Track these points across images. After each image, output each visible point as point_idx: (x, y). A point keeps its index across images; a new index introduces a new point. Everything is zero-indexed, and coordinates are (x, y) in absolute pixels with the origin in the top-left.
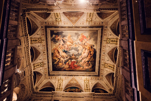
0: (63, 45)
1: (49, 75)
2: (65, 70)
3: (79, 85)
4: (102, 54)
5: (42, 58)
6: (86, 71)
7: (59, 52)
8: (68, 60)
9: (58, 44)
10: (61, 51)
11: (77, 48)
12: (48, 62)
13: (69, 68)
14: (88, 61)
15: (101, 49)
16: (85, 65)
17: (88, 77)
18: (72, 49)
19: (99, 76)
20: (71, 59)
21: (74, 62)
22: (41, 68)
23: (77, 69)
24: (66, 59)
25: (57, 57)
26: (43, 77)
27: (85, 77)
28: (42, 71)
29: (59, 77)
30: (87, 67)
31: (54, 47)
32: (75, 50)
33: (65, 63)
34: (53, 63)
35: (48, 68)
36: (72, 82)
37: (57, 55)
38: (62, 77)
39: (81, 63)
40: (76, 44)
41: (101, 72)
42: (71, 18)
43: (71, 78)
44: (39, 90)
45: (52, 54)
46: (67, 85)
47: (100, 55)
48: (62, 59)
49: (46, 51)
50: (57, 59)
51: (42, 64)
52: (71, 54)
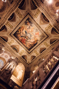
0: (28, 29)
1: (10, 35)
2: (18, 39)
4: (38, 46)
7: (23, 30)
8: (23, 37)
10: (24, 30)
11: (31, 35)
13: (21, 40)
14: (31, 45)
15: (40, 44)
16: (28, 45)
17: (25, 50)
20: (25, 37)
21: (25, 40)
23: (24, 44)
25: (20, 31)
28: (9, 29)
29: (14, 39)
30: (28, 46)
31: (24, 26)
33: (22, 37)
34: (16, 32)
36: (17, 46)
37: (22, 30)
39: (27, 43)
40: (33, 33)
41: (31, 53)
42: (41, 21)
45: (20, 28)
46: (14, 46)
47: (37, 46)
48: (22, 34)
49: (18, 23)
50: (20, 32)
51: (12, 27)
52: (27, 35)
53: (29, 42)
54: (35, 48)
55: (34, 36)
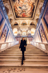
0: (18, 3)
1: (15, 20)
2: (21, 17)
3: (26, 23)
4: (37, 9)
5: (10, 12)
6: (29, 17)
7: (17, 8)
9: (16, 2)
10: (18, 7)
11: (26, 5)
12: (14, 14)
13: (22, 16)
14: (30, 13)
15: (37, 6)
18: (23, 6)
19: (33, 19)
20: (23, 12)
22: (11, 17)
24: (21, 12)
25: (16, 11)
26: (13, 21)
27: (28, 20)
29: (19, 20)
30: (29, 16)
31: (14, 5)
32: (25, 7)
33: (21, 14)
34: (15, 14)
35: (14, 17)
36: (24, 22)
37: (17, 10)
38: (20, 20)
39: (27, 14)
41: (34, 18)
43: (23, 20)
44: (13, 25)
45: (14, 9)
48: (19, 12)
50: (17, 12)
52: (23, 9)
53: (28, 13)
54: (35, 13)
55: (27, 4)
